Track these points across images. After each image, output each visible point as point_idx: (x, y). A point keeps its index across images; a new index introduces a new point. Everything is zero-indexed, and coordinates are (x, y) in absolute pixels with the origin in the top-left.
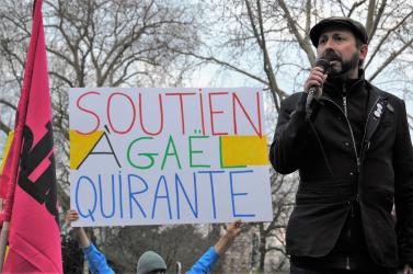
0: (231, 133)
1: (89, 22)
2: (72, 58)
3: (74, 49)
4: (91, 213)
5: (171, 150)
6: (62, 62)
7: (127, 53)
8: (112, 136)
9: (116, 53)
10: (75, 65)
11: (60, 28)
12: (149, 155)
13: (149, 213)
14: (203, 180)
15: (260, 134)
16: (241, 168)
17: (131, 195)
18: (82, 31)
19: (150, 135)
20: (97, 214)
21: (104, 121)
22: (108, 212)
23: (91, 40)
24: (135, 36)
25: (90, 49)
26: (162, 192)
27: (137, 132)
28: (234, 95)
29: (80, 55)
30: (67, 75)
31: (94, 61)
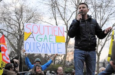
0: (58, 35)
1: (22, 15)
2: (18, 22)
3: (19, 20)
4: (28, 50)
5: (46, 38)
6: (16, 22)
7: (29, 21)
8: (33, 34)
9: (27, 21)
10: (18, 23)
11: (16, 16)
12: (41, 39)
13: (41, 51)
14: (52, 45)
15: (64, 36)
16: (60, 43)
17: (37, 47)
18: (20, 17)
19: (41, 35)
20: (30, 50)
21: (32, 31)
22: (32, 50)
23: (22, 18)
24: (30, 18)
25: (22, 20)
26: (44, 47)
27: (39, 34)
28: (59, 28)
29: (19, 21)
30: (17, 25)
31: (22, 22)
